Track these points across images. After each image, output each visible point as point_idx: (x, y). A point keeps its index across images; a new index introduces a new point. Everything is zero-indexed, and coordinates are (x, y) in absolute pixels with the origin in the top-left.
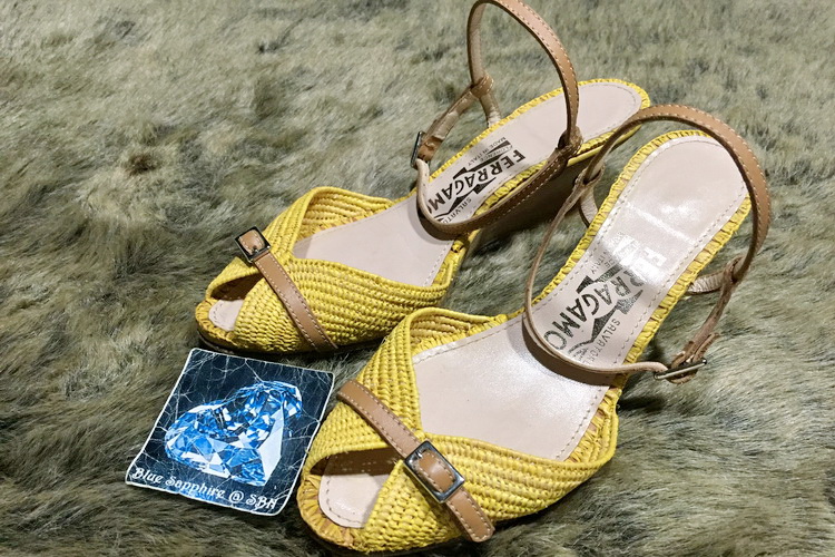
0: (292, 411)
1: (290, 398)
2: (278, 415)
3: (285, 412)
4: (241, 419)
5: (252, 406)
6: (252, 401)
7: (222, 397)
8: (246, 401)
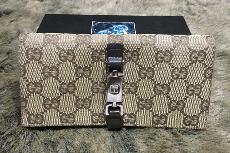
0: (127, 29)
1: (124, 28)
2: (123, 30)
3: (125, 30)
4: (114, 32)
5: (115, 30)
6: (115, 29)
7: (106, 29)
8: (113, 29)
